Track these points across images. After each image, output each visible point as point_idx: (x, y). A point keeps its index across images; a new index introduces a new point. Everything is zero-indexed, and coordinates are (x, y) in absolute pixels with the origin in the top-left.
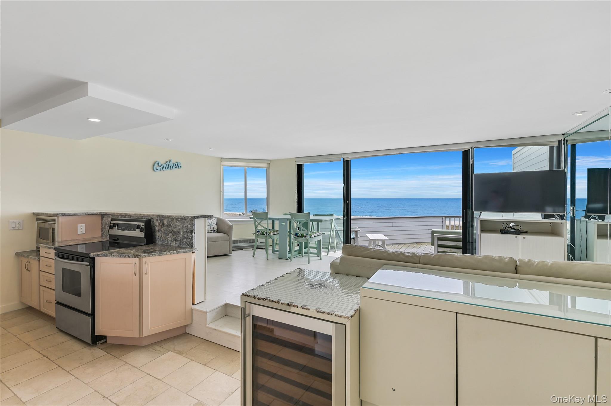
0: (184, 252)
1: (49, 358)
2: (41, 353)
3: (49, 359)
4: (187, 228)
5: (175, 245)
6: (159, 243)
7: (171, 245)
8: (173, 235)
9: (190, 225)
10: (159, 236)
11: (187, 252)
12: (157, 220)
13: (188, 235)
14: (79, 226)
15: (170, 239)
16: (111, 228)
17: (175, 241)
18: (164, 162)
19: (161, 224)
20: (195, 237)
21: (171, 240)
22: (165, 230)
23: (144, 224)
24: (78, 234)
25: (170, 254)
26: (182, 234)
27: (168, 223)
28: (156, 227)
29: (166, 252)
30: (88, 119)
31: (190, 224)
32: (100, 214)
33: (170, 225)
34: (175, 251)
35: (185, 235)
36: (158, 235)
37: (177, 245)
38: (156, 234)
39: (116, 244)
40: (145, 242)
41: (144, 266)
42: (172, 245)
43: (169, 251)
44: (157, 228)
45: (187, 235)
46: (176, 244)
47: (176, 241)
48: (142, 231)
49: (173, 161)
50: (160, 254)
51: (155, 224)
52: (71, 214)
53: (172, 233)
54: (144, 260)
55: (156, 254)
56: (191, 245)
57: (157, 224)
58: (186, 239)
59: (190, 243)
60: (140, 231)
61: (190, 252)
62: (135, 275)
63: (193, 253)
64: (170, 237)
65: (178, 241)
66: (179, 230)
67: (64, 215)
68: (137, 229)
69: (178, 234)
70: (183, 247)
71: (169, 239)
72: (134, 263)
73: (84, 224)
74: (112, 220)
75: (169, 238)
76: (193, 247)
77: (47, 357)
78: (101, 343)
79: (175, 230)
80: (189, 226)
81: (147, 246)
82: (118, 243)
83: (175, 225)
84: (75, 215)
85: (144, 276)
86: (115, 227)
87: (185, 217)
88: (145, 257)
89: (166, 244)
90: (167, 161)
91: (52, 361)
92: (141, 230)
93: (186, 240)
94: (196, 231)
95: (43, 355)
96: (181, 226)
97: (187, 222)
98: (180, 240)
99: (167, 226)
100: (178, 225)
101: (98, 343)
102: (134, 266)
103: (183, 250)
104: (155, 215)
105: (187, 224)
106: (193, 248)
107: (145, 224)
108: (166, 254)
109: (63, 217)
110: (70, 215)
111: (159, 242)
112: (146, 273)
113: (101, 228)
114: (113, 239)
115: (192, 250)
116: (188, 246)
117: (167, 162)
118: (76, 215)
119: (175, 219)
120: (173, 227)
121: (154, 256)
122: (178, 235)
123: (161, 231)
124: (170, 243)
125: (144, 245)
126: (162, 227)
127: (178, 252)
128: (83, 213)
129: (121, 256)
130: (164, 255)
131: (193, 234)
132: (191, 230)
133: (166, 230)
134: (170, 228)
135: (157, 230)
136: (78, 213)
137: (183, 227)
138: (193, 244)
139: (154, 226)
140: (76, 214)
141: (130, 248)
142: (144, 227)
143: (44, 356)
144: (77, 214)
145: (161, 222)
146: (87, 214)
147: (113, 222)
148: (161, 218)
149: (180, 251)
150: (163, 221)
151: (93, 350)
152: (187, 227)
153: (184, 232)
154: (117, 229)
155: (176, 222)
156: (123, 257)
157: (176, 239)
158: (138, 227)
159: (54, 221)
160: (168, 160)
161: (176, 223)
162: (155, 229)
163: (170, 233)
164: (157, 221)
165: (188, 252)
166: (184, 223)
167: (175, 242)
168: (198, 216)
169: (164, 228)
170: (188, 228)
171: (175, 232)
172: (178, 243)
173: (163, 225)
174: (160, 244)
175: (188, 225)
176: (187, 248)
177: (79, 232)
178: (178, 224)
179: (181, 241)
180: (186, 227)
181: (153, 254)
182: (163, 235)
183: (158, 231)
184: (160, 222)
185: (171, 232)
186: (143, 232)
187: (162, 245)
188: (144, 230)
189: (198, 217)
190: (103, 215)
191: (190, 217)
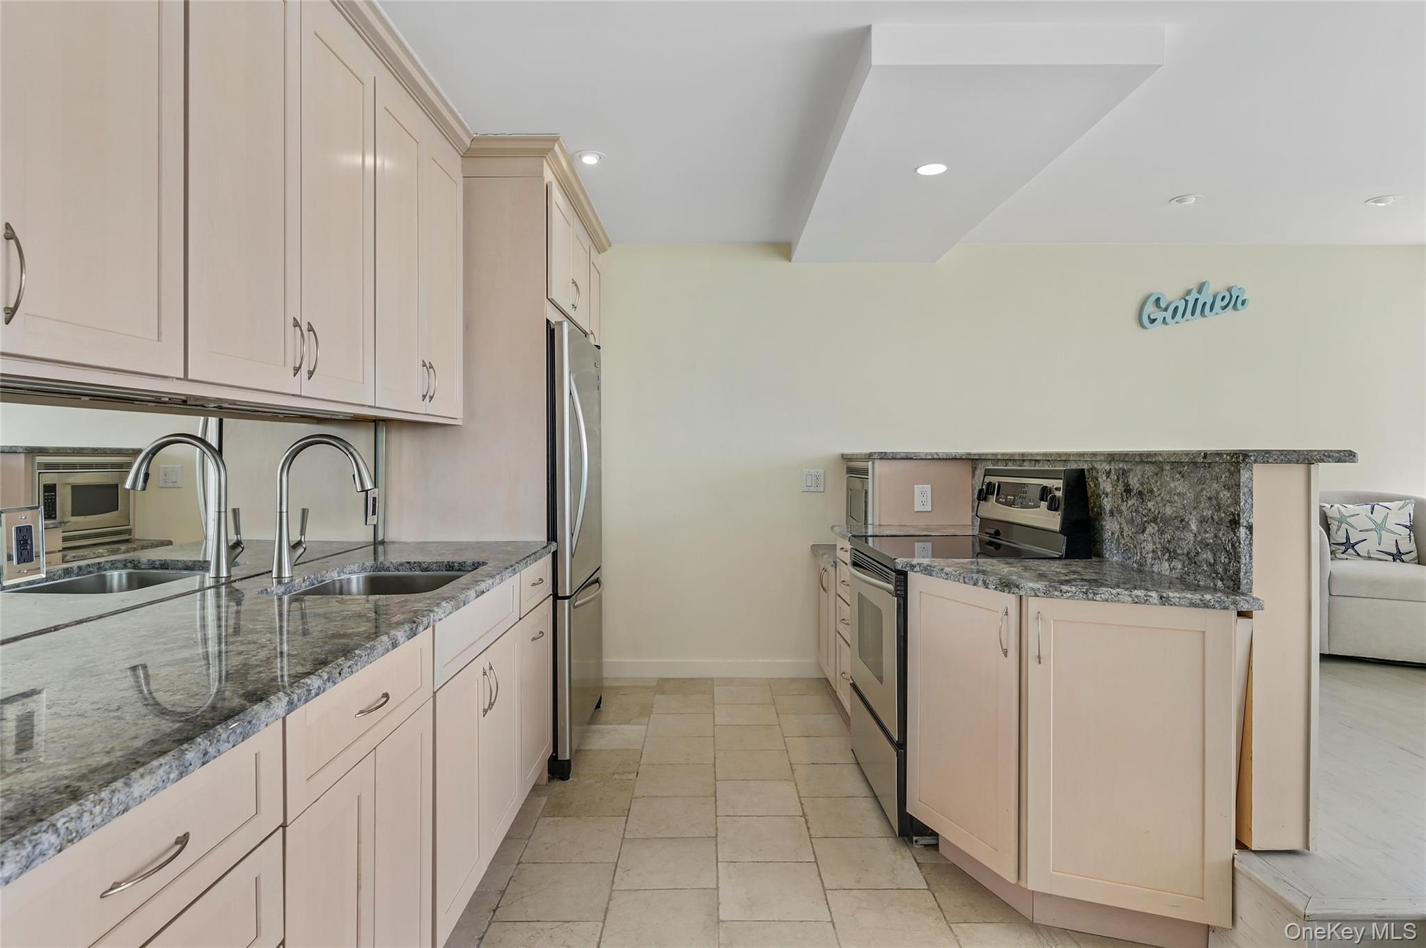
0: (1193, 605)
1: (810, 826)
2: (803, 802)
3: (808, 828)
4: (1214, 502)
5: (1167, 573)
6: (1115, 559)
7: (1153, 572)
8: (1162, 532)
9: (1229, 489)
10: (1112, 534)
11: (1206, 605)
12: (1108, 473)
13: (1221, 535)
14: (918, 488)
15: (1150, 547)
16: (983, 495)
17: (1167, 556)
18: (1180, 291)
19: (1120, 488)
20: (1251, 544)
21: (1153, 551)
22: (1131, 512)
23: (1059, 483)
24: (916, 510)
25: (1130, 599)
26: (1194, 527)
27: (1142, 484)
28: (1106, 499)
29: (1114, 591)
30: (915, 170)
31: (1225, 486)
32: (968, 459)
33: (1151, 491)
34: (1154, 594)
35: (1206, 532)
36: (1110, 526)
37: (1175, 574)
38: (1104, 523)
39: (992, 548)
40: (1064, 548)
41: (1033, 630)
42: (1156, 569)
43: (1126, 589)
44: (1107, 504)
45: (1216, 536)
46: (1171, 570)
47: (1173, 556)
48: (1056, 510)
49: (1216, 285)
50: (1091, 596)
51: (1102, 487)
52: (899, 456)
53: (1157, 524)
54: (1033, 605)
55: (1074, 589)
56: (1230, 578)
57: (1109, 489)
58: (1212, 550)
59: (1226, 570)
60: (1050, 508)
61: (1226, 608)
62: (1005, 653)
63: (1241, 614)
64: (1150, 539)
65: (1180, 557)
66: (1181, 512)
67: (884, 456)
68: (1043, 500)
69: (1178, 528)
70: (1199, 586)
71: (1147, 548)
72: (1002, 610)
73: (930, 486)
74: (988, 473)
75: (1149, 542)
76: (1243, 588)
77: (807, 821)
78: (926, 845)
79: (1169, 511)
80: (1225, 495)
81: (1067, 561)
82: (998, 546)
83: (1170, 493)
84: (908, 458)
85: (1032, 665)
86: (992, 493)
87: (1205, 457)
88: (1036, 596)
89: (1135, 565)
90: (1190, 288)
91: (810, 836)
92: (1053, 507)
93: (1208, 556)
94: (1255, 521)
95: (803, 810)
96: (1191, 495)
97: (1217, 479)
98: (1188, 553)
99: (1140, 493)
100: (1180, 489)
101: (916, 841)
102: (1002, 620)
103: (1189, 596)
104: (1101, 454)
105: (1215, 486)
106: (1243, 594)
107: (1067, 485)
108: (1116, 599)
109: (882, 461)
110: (898, 459)
111: (1113, 555)
112: (1039, 657)
113: (971, 499)
114: (987, 533)
115: (1235, 603)
116: (1220, 584)
117: (1189, 293)
118: (911, 459)
119: (1168, 468)
120: (1162, 499)
121: (1068, 598)
122: (1178, 533)
123: (1120, 512)
124: (1149, 561)
125: (1060, 558)
126: (1122, 500)
127: (1168, 598)
128: (927, 454)
129: (964, 578)
130: (1107, 600)
131: (1243, 532)
132: (1233, 515)
133: (1137, 511)
134: (1150, 504)
135: (1108, 508)
136: (914, 453)
137: (1197, 499)
138: (1242, 574)
139: (1099, 496)
140: (909, 456)
141: (1010, 560)
142: (1059, 494)
143: (804, 815)
144: (912, 456)
145: (1121, 480)
146: (935, 457)
147: (989, 479)
148: (1121, 466)
149: (1177, 595)
150: (1127, 477)
151: (899, 857)
152: (1216, 498)
153: (1203, 520)
154: (997, 501)
155: (1173, 479)
156: (972, 582)
157: (1171, 547)
158: (1045, 493)
159: (866, 472)
160: (1192, 284)
161: (1172, 485)
162: (1100, 506)
163: (1148, 522)
164: (1108, 477)
165: (1214, 607)
166: (1201, 481)
167: (1170, 560)
168: (1268, 452)
169: (1130, 503)
170: (1219, 504)
171: (1167, 521)
172: (1180, 566)
173: (1128, 490)
174: (1116, 562)
175: (1218, 493)
176: (1215, 590)
177: (918, 507)
178: (1180, 486)
179: (1192, 559)
180: (1210, 499)
181: (1065, 588)
182: (1126, 529)
183: (1112, 513)
184: (1118, 479)
185: (1155, 520)
186: (1057, 513)
187: (1122, 565)
188: (1062, 506)
189: (1266, 456)
190: (973, 461)
191: (1228, 454)
